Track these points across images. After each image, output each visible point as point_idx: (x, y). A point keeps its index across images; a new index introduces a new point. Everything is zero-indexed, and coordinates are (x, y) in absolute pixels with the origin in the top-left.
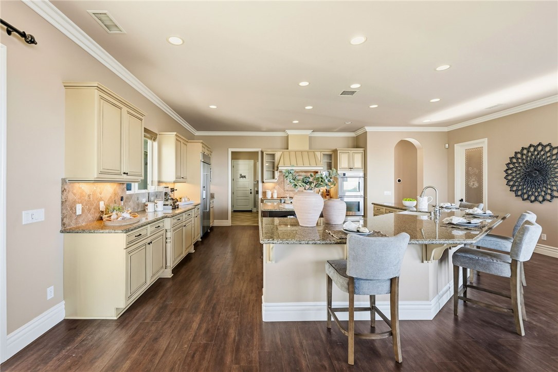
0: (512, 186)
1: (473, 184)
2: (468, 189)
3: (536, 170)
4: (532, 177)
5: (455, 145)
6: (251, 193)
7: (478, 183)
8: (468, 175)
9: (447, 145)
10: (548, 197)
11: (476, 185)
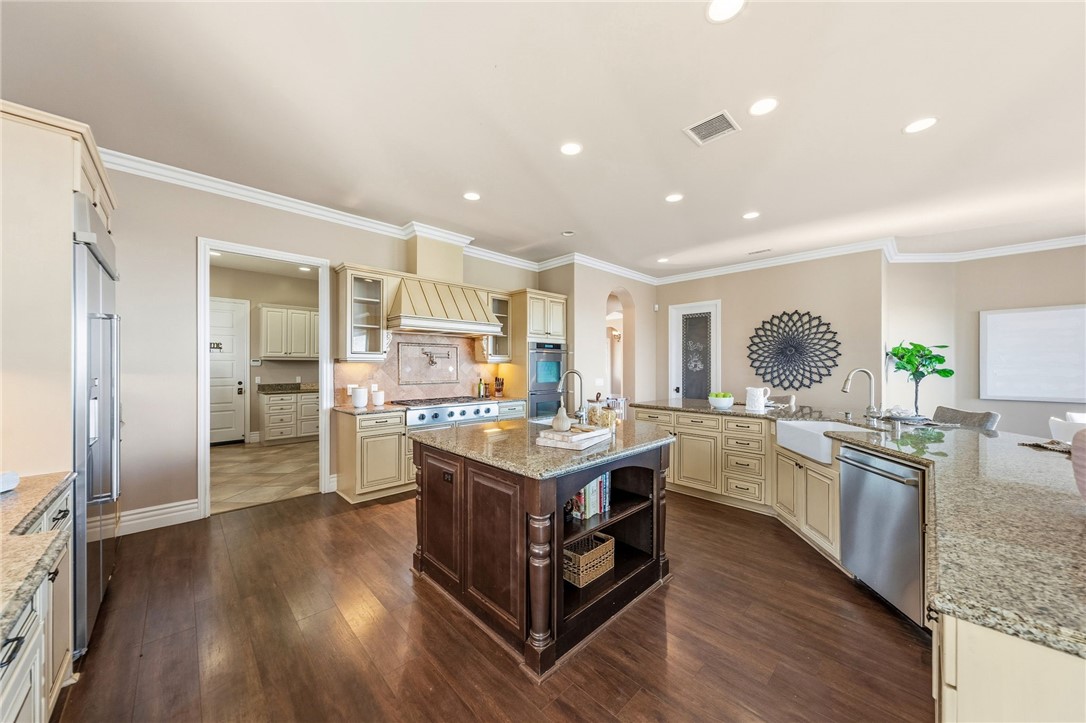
0: (758, 368)
1: (696, 366)
2: (687, 373)
3: (791, 346)
4: (786, 356)
5: (670, 307)
6: (240, 392)
7: (703, 363)
8: (687, 353)
9: (657, 306)
10: (806, 382)
11: (700, 366)
